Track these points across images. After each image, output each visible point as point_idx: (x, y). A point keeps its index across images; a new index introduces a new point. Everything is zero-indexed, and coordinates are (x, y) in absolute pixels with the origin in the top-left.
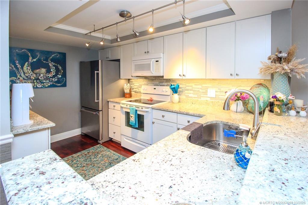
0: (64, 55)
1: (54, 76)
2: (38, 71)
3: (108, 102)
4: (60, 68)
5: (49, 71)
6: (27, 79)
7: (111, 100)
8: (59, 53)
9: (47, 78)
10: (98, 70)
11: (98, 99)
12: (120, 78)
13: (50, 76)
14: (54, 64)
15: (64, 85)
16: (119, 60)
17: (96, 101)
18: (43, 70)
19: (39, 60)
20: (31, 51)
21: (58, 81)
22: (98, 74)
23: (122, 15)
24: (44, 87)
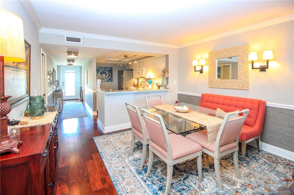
0: (112, 68)
1: (108, 77)
2: (102, 75)
3: (127, 88)
4: (110, 74)
5: (106, 75)
6: (99, 78)
7: (128, 87)
8: (110, 68)
9: (106, 78)
10: (123, 75)
11: (123, 86)
12: (133, 78)
13: (107, 77)
14: (108, 72)
15: (112, 81)
16: (132, 70)
17: (122, 87)
18: (104, 75)
19: (103, 71)
20: (100, 67)
21: (109, 79)
22: (123, 76)
23: (125, 56)
24: (105, 81)
